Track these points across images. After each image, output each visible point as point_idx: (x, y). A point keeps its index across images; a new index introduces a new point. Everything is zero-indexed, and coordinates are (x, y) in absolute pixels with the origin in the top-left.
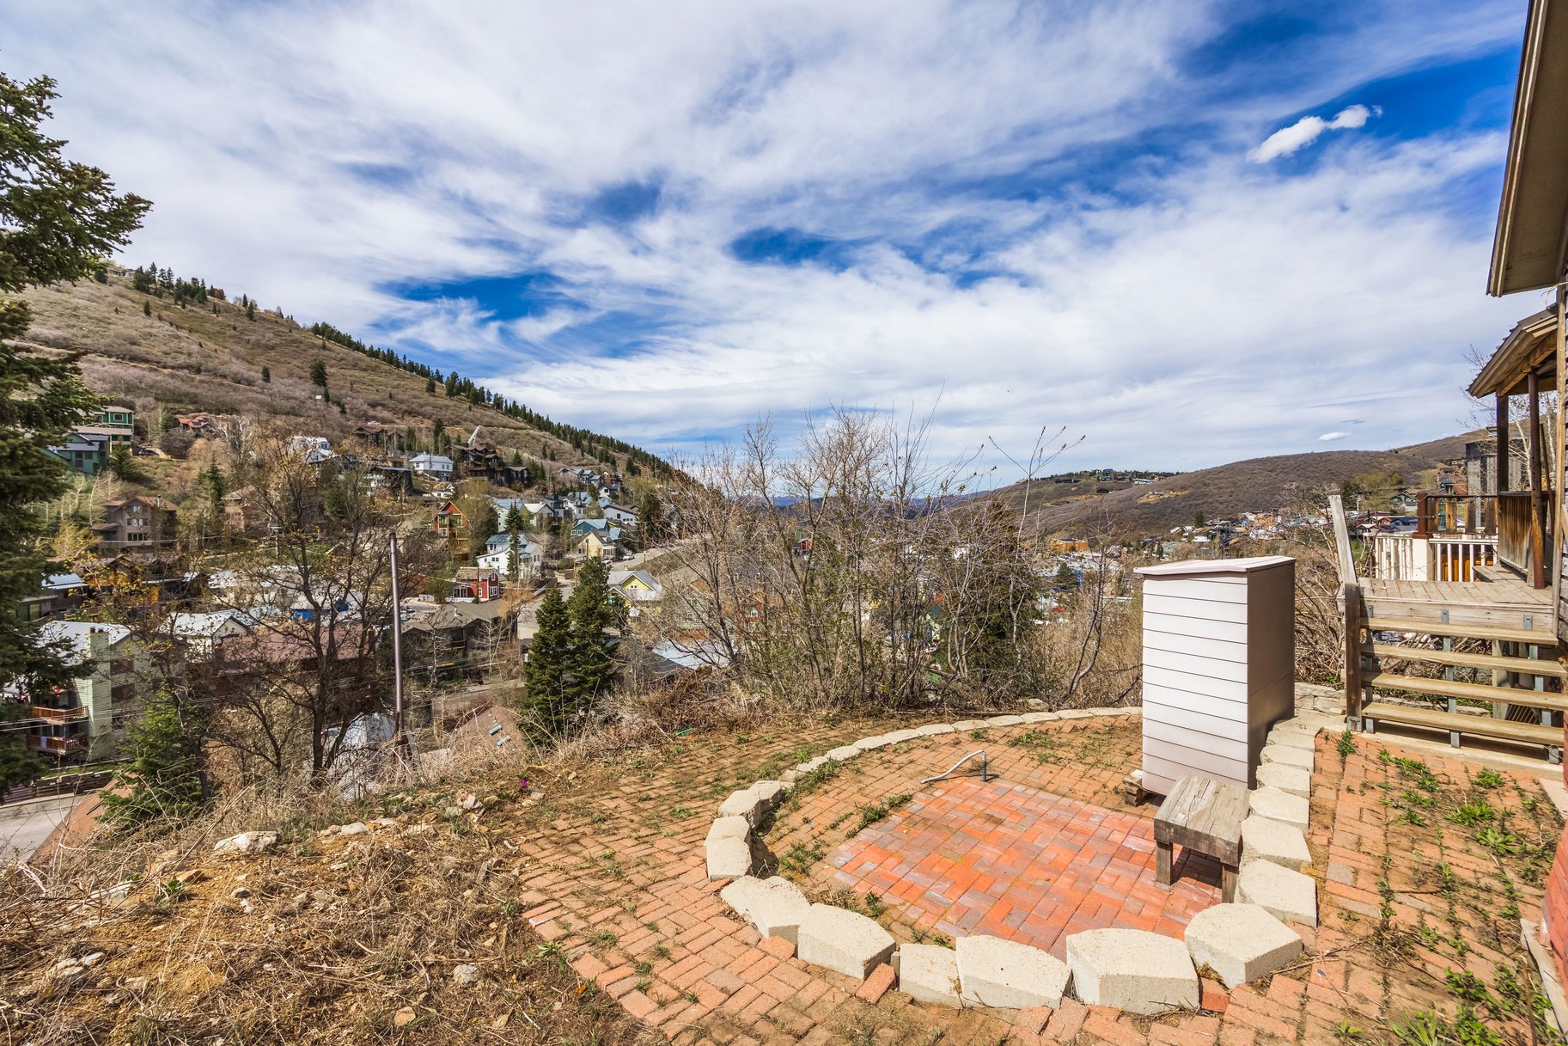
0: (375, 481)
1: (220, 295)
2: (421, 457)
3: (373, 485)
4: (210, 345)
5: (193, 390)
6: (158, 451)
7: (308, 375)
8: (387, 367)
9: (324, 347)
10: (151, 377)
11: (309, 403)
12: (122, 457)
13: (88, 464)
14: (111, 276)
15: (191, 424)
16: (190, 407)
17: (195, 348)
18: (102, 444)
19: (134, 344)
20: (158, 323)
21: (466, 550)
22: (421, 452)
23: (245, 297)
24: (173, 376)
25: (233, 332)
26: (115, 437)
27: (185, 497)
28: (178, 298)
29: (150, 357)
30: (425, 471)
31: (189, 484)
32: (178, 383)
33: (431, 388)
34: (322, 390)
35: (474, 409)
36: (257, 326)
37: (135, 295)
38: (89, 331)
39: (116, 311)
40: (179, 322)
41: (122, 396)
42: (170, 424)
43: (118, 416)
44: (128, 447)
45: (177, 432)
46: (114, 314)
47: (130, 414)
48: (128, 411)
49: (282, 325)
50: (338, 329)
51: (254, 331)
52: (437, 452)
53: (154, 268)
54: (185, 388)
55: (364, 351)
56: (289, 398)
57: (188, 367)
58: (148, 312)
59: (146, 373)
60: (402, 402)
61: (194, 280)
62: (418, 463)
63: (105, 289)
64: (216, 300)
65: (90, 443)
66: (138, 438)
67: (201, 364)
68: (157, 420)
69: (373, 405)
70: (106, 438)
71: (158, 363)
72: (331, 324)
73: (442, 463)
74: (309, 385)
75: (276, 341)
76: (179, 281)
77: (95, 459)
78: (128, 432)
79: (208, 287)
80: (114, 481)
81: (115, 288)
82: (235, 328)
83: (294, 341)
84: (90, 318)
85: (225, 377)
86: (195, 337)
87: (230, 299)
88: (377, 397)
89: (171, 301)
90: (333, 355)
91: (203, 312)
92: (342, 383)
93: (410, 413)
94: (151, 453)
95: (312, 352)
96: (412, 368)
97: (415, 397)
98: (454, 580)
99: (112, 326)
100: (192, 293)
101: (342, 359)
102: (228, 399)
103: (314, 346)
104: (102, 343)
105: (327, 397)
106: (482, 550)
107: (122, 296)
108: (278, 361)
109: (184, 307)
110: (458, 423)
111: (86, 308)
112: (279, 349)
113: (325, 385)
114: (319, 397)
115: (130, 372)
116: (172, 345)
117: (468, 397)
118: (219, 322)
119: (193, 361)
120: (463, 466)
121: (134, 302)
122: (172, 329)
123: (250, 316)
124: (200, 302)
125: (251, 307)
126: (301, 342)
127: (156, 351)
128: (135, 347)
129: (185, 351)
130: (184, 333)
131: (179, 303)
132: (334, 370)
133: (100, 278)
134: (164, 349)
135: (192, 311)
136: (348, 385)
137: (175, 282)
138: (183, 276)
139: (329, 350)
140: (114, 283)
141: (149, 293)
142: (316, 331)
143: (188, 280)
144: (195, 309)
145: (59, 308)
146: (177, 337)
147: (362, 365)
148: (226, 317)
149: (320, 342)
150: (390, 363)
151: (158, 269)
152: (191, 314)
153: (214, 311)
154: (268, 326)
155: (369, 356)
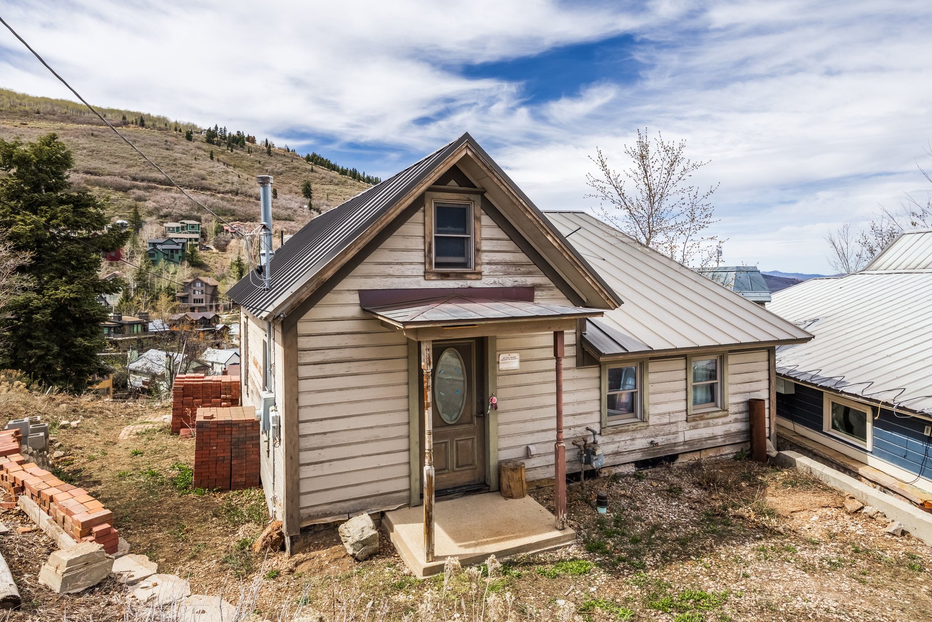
1: (252, 140)
4: (245, 176)
5: (233, 207)
6: (212, 247)
7: (300, 191)
8: (352, 182)
9: (312, 170)
10: (211, 200)
11: (299, 211)
12: (193, 252)
13: (176, 256)
14: (195, 135)
15: (230, 230)
16: (231, 218)
17: (236, 179)
18: (183, 244)
19: (203, 179)
20: (217, 164)
23: (267, 140)
24: (222, 199)
25: (258, 165)
26: (191, 239)
27: (223, 277)
28: (229, 145)
29: (211, 187)
31: (226, 269)
32: (225, 203)
34: (308, 201)
36: (272, 160)
37: (206, 146)
38: (181, 173)
39: (195, 159)
40: (228, 161)
41: (195, 213)
42: (219, 230)
43: (193, 226)
44: (196, 245)
45: (221, 235)
46: (194, 161)
47: (199, 225)
48: (197, 223)
49: (288, 157)
50: (322, 156)
51: (271, 163)
53: (216, 128)
54: (228, 206)
55: (338, 170)
56: (287, 209)
57: (231, 192)
58: (212, 158)
59: (209, 197)
61: (238, 132)
63: (192, 145)
64: (250, 144)
65: (178, 244)
66: (203, 239)
67: (238, 189)
68: (212, 228)
70: (185, 241)
71: (216, 190)
72: (318, 154)
74: (301, 198)
75: (283, 169)
76: (230, 134)
77: (180, 254)
78: (197, 236)
79: (246, 136)
80: (188, 267)
81: (196, 143)
82: (260, 162)
83: (294, 168)
84: (182, 165)
85: (251, 196)
86: (237, 171)
87: (258, 142)
89: (225, 148)
90: (317, 175)
91: (242, 153)
92: (321, 195)
94: (208, 248)
95: (304, 174)
96: (369, 180)
99: (193, 169)
100: (238, 141)
101: (323, 178)
102: (251, 212)
103: (306, 170)
104: (186, 180)
105: (311, 207)
107: (199, 148)
108: (283, 183)
109: (232, 151)
111: (180, 159)
112: (284, 174)
113: (311, 197)
114: (306, 206)
115: (200, 198)
116: (223, 178)
118: (251, 159)
119: (234, 188)
121: (205, 151)
122: (224, 167)
123: (269, 153)
124: (241, 147)
125: (270, 147)
126: (298, 168)
127: (215, 183)
128: (204, 181)
129: (230, 181)
130: (230, 169)
131: (230, 148)
132: (317, 186)
133: (189, 137)
134: (219, 181)
135: (236, 153)
136: (325, 196)
137: (227, 135)
138: (232, 131)
139: (315, 172)
140: (195, 140)
141: (213, 144)
142: (308, 159)
143: (234, 133)
144: (238, 151)
145: (167, 160)
146: (227, 172)
147: (336, 181)
148: (255, 155)
149: (309, 167)
150: (354, 178)
151: (219, 128)
152: (235, 155)
153: (249, 152)
154: (279, 158)
155: (341, 174)
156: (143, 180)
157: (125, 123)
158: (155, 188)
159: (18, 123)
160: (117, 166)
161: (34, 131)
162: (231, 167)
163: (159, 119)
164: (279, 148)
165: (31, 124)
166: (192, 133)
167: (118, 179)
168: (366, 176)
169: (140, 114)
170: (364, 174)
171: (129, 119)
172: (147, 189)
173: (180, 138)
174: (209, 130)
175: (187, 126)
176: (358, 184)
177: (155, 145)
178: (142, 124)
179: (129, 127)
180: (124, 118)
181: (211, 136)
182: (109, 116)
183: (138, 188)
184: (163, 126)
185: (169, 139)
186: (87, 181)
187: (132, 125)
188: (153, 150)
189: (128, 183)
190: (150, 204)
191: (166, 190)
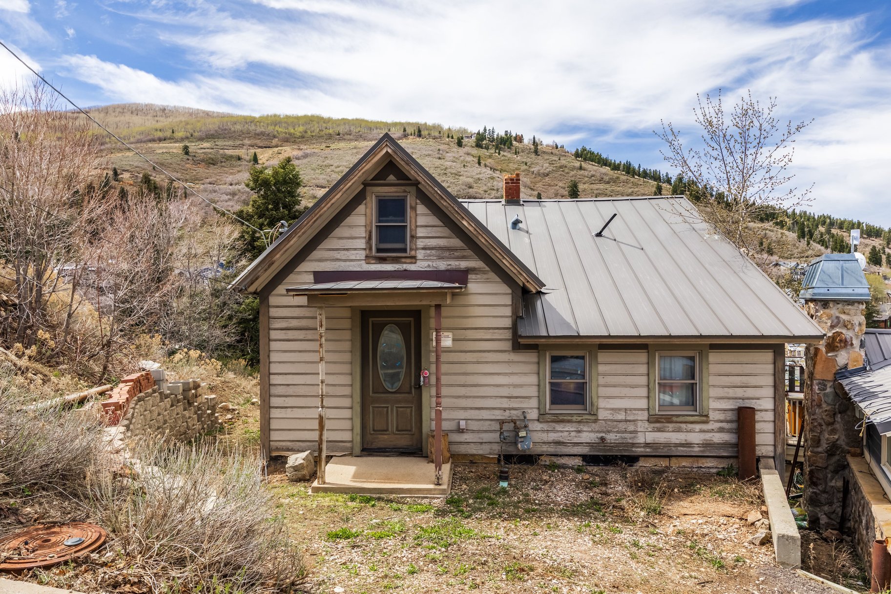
1: (519, 139)
7: (566, 193)
8: (625, 178)
9: (581, 168)
14: (465, 140)
17: (502, 184)
19: (470, 187)
20: (484, 170)
23: (534, 138)
25: (525, 167)
28: (497, 147)
29: (478, 195)
36: (540, 160)
37: (475, 151)
38: (451, 183)
39: (464, 166)
40: (495, 166)
46: (462, 169)
49: (556, 155)
50: (592, 150)
51: (537, 163)
53: (485, 130)
55: (610, 166)
58: (479, 163)
61: (506, 132)
63: (462, 151)
64: (517, 144)
72: (587, 148)
75: (550, 169)
76: (498, 135)
79: (514, 135)
81: (466, 149)
82: (526, 164)
83: (561, 167)
84: (452, 174)
87: (526, 141)
89: (492, 151)
90: (586, 173)
91: (509, 155)
95: (572, 173)
96: (645, 174)
99: (461, 178)
100: (505, 142)
101: (593, 176)
103: (573, 169)
107: (468, 154)
108: (550, 185)
109: (499, 154)
111: (450, 167)
112: (551, 175)
116: (490, 184)
118: (518, 161)
121: (473, 157)
122: (491, 172)
123: (536, 152)
124: (509, 148)
125: (537, 145)
126: (566, 167)
127: (481, 191)
128: (471, 190)
129: (495, 188)
130: (497, 174)
131: (497, 151)
132: (586, 186)
133: (460, 144)
134: (485, 188)
135: (504, 156)
137: (495, 136)
138: (500, 132)
139: (584, 170)
140: (465, 145)
141: (482, 148)
142: (577, 155)
143: (502, 134)
144: (505, 154)
145: (439, 170)
146: (493, 178)
147: (606, 178)
148: (522, 156)
149: (577, 164)
150: (628, 173)
151: (488, 129)
152: (503, 158)
153: (516, 153)
154: (546, 157)
155: (612, 169)
157: (405, 135)
159: (323, 146)
161: (335, 153)
162: (497, 172)
163: (434, 127)
164: (547, 146)
165: (333, 146)
166: (462, 138)
168: (641, 170)
169: (418, 124)
170: (639, 167)
171: (409, 130)
173: (452, 144)
174: (478, 133)
175: (458, 131)
176: (632, 179)
177: (429, 155)
178: (420, 136)
179: (408, 139)
180: (405, 130)
181: (481, 140)
182: (393, 130)
184: (437, 134)
185: (442, 147)
187: (411, 137)
188: (427, 160)
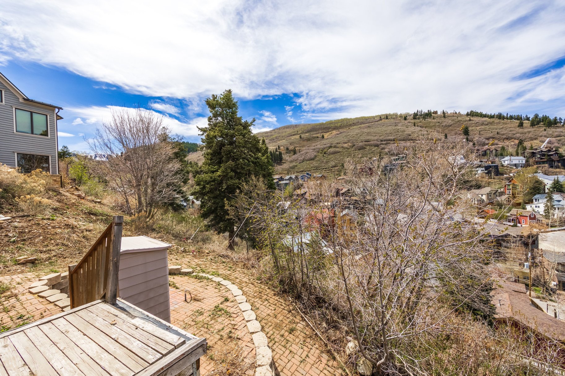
0: (480, 171)
1: (436, 113)
2: (506, 158)
3: (479, 172)
4: (430, 130)
7: (462, 132)
8: (498, 121)
9: (470, 120)
10: (412, 145)
11: (460, 143)
17: (426, 132)
19: (410, 136)
20: (417, 128)
21: (521, 201)
22: (507, 156)
23: (443, 111)
25: (438, 124)
26: (402, 163)
28: (424, 118)
29: (413, 138)
30: (508, 164)
33: (521, 125)
34: (466, 137)
35: (548, 130)
36: (446, 120)
37: (413, 121)
38: (400, 135)
39: (407, 127)
40: (423, 125)
41: (405, 151)
43: (403, 157)
44: (404, 166)
46: (406, 129)
48: (405, 155)
49: (455, 116)
50: (477, 111)
51: (445, 122)
52: (517, 155)
53: (418, 111)
55: (488, 117)
58: (415, 125)
59: (412, 143)
60: (503, 135)
62: (504, 161)
63: (406, 122)
64: (434, 115)
65: (395, 166)
66: (407, 162)
69: (488, 139)
71: (415, 140)
72: (475, 110)
73: (520, 160)
74: (462, 136)
75: (452, 123)
78: (405, 162)
79: (433, 111)
82: (439, 123)
83: (458, 121)
84: (401, 131)
86: (427, 129)
87: (439, 113)
88: (491, 135)
89: (421, 120)
90: (473, 122)
91: (430, 120)
92: (475, 133)
93: (507, 139)
95: (465, 123)
96: (511, 118)
97: (511, 131)
98: (509, 214)
99: (405, 132)
100: (429, 115)
101: (477, 123)
103: (466, 121)
104: (402, 137)
105: (468, 140)
106: (530, 201)
107: (409, 122)
108: (452, 130)
109: (425, 120)
110: (536, 139)
111: (401, 129)
112: (453, 126)
113: (468, 135)
114: (464, 140)
115: (407, 144)
116: (419, 133)
117: (544, 124)
118: (435, 122)
119: (424, 137)
120: (531, 161)
121: (412, 123)
122: (420, 128)
123: (444, 117)
124: (430, 117)
125: (445, 114)
126: (461, 121)
127: (415, 136)
129: (422, 134)
132: (473, 128)
133: (405, 119)
134: (417, 135)
135: (427, 121)
136: (478, 133)
137: (423, 113)
138: (425, 111)
140: (408, 119)
141: (416, 119)
142: (468, 114)
143: (427, 112)
145: (395, 131)
146: (421, 131)
147: (486, 123)
148: (437, 119)
149: (468, 119)
150: (500, 118)
153: (433, 119)
154: (450, 118)
155: (490, 118)
156: (385, 141)
157: (381, 119)
158: (389, 143)
159: (347, 129)
160: (376, 137)
161: (352, 130)
162: (424, 128)
163: (394, 114)
164: (451, 113)
165: (351, 128)
166: (407, 117)
167: (376, 142)
168: (509, 116)
169: (387, 114)
170: (507, 114)
171: (382, 117)
172: (386, 144)
173: (402, 120)
174: (414, 113)
175: (405, 114)
176: (503, 121)
177: (391, 125)
178: (387, 118)
180: (380, 117)
181: (415, 116)
182: (376, 118)
183: (383, 144)
184: (395, 117)
185: (397, 121)
186: (366, 145)
187: (383, 120)
188: (390, 128)
189: (379, 143)
190: (386, 150)
191: (393, 143)
